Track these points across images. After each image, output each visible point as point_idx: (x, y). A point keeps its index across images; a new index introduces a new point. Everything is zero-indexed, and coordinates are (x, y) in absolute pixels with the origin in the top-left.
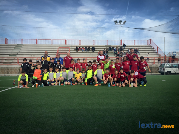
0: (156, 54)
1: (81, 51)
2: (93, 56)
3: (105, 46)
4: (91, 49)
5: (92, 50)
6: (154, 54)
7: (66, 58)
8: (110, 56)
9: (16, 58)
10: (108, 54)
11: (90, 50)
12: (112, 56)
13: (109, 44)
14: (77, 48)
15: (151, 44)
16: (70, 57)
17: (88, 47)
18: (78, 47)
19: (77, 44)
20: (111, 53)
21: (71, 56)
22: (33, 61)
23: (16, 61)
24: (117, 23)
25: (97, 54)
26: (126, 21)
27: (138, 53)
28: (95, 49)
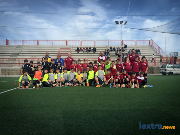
0: (157, 54)
1: (82, 52)
2: (94, 57)
3: (107, 47)
4: (92, 50)
5: (93, 51)
8: (111, 57)
9: (17, 60)
10: (109, 54)
11: (91, 51)
12: (113, 57)
13: (110, 45)
14: (78, 49)
15: (152, 44)
16: (71, 58)
17: (89, 48)
18: (79, 48)
19: (78, 45)
20: (112, 54)
22: (34, 62)
23: (17, 62)
24: (118, 23)
25: (98, 55)
26: (127, 22)
27: (140, 53)
28: (96, 50)
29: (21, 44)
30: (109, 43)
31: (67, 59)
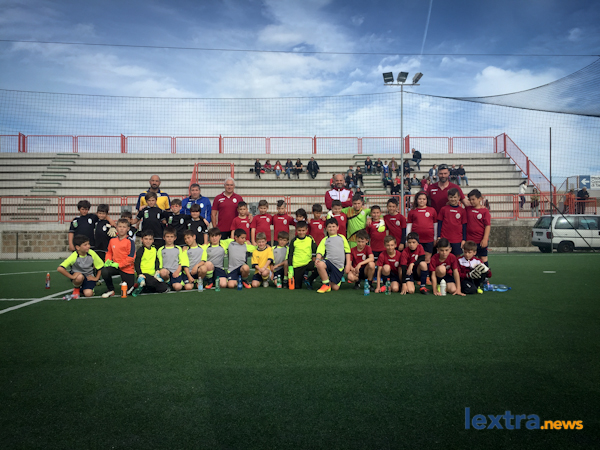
2: (313, 192)
3: (353, 159)
4: (304, 169)
5: (310, 173)
7: (222, 200)
8: (368, 192)
9: (55, 201)
10: (362, 183)
11: (301, 171)
12: (375, 192)
13: (364, 152)
14: (257, 164)
15: (505, 150)
16: (234, 196)
17: (294, 163)
18: (263, 163)
19: (258, 150)
20: (372, 183)
22: (112, 210)
23: (55, 210)
24: (392, 80)
25: (325, 184)
26: (420, 75)
27: (463, 179)
28: (318, 167)
29: (67, 148)
30: (360, 146)
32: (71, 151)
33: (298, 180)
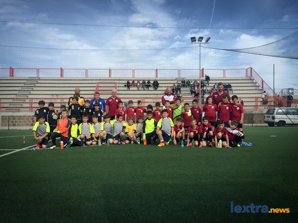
0: (260, 92)
1: (136, 88)
2: (156, 96)
3: (176, 80)
4: (151, 85)
5: (154, 87)
6: (257, 92)
8: (183, 96)
9: (28, 101)
10: (180, 92)
11: (150, 86)
12: (187, 97)
13: (181, 77)
14: (128, 83)
15: (251, 75)
16: (117, 98)
17: (146, 82)
18: (131, 82)
19: (129, 76)
20: (185, 92)
21: (119, 96)
22: (55, 105)
23: (28, 105)
24: (195, 41)
25: (162, 92)
26: (209, 38)
27: (230, 90)
28: (158, 84)
29: (34, 75)
30: (179, 73)
31: (110, 100)
32: (35, 76)
33: (149, 90)
